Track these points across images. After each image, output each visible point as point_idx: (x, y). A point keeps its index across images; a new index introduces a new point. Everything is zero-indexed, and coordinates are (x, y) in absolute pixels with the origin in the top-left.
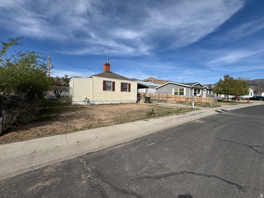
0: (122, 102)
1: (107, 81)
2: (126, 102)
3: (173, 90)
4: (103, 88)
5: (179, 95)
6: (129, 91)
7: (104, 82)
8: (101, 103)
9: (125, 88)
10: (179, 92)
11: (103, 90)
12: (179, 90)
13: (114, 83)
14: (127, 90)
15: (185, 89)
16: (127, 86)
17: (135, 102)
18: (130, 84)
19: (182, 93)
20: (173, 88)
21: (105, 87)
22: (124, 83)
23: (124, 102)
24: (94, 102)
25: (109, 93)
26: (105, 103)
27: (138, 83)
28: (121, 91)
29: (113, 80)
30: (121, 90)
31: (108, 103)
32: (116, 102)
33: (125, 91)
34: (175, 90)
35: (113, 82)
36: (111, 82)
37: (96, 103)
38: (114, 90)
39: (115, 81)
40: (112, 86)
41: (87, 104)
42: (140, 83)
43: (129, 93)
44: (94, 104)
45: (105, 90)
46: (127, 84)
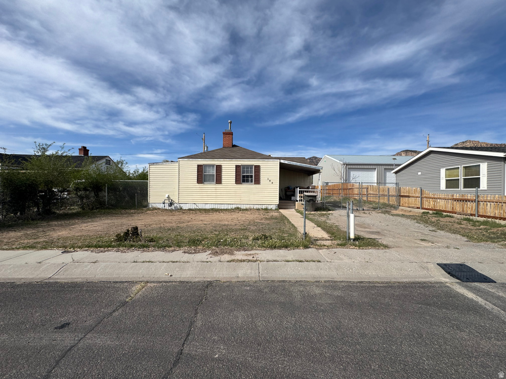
1: (206, 166)
2: (248, 207)
3: (443, 171)
4: (198, 179)
5: (465, 187)
6: (257, 181)
7: (200, 167)
8: (193, 207)
9: (246, 176)
10: (461, 178)
11: (198, 183)
12: (461, 171)
13: (219, 168)
14: (252, 182)
16: (251, 172)
17: (274, 207)
18: (259, 166)
19: (473, 183)
20: (443, 167)
21: (202, 177)
22: (244, 166)
23: (243, 207)
24: (181, 205)
25: (210, 187)
26: (201, 207)
27: (282, 161)
28: (236, 183)
29: (217, 162)
30: (236, 181)
31: (208, 207)
32: (225, 207)
33: (247, 181)
34: (447, 171)
35: (217, 166)
36: (213, 166)
37: (185, 207)
38: (219, 181)
39: (222, 165)
40: (215, 174)
41: (167, 207)
42: (286, 162)
43: (257, 186)
44: (181, 209)
45: (201, 183)
46: (251, 168)
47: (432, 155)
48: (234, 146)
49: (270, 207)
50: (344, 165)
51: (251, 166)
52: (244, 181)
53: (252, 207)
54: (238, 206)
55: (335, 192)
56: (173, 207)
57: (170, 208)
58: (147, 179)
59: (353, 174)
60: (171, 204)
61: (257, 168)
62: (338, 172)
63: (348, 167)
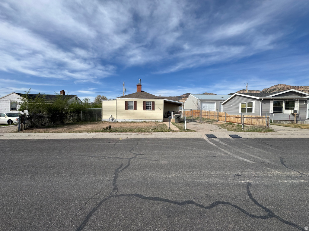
0: (145, 120)
1: (129, 101)
2: (149, 121)
3: (240, 104)
4: (125, 108)
5: (248, 112)
6: (153, 109)
7: (126, 102)
8: (123, 121)
9: (148, 106)
10: (246, 108)
11: (125, 110)
12: (246, 105)
13: (135, 103)
14: (151, 109)
15: (254, 103)
16: (150, 105)
17: (161, 121)
18: (154, 102)
19: (250, 110)
20: (240, 103)
21: (127, 107)
22: (147, 102)
23: (147, 121)
24: (117, 120)
25: (131, 111)
26: (127, 121)
27: (165, 100)
28: (143, 110)
29: (134, 100)
31: (130, 121)
32: (138, 121)
33: (149, 109)
34: (242, 105)
35: (134, 102)
36: (133, 101)
37: (120, 121)
38: (135, 108)
39: (137, 101)
40: (134, 105)
41: (111, 121)
42: (167, 100)
43: (153, 111)
44: (118, 122)
45: (127, 110)
46: (151, 103)
47: (237, 97)
48: (142, 91)
49: (159, 121)
50: (199, 100)
51: (150, 102)
52: (147, 109)
53: (151, 121)
56: (114, 121)
57: (112, 121)
58: (101, 108)
59: (204, 105)
60: (113, 120)
62: (196, 104)
63: (201, 101)
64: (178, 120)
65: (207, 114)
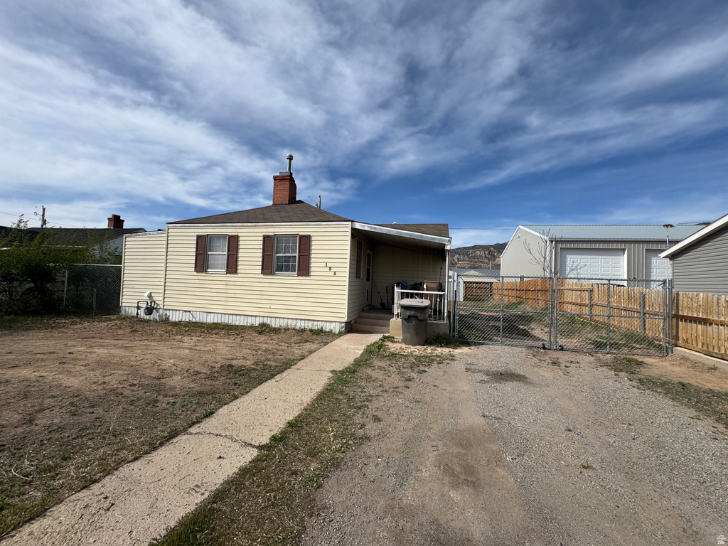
0: (268, 321)
1: (213, 236)
2: (283, 323)
4: (196, 263)
6: (304, 270)
7: (201, 241)
8: (187, 317)
9: (284, 258)
11: (196, 271)
13: (234, 242)
14: (293, 270)
16: (293, 249)
17: (336, 328)
18: (308, 237)
21: (203, 260)
22: (281, 238)
23: (275, 324)
24: (168, 312)
25: (215, 279)
26: (200, 318)
27: (358, 226)
28: (262, 273)
29: (230, 230)
30: (262, 269)
31: (211, 319)
33: (286, 269)
35: (230, 237)
36: (224, 237)
37: (174, 317)
38: (232, 267)
39: (239, 234)
40: (226, 253)
41: (142, 313)
43: (304, 279)
45: (202, 272)
49: (328, 327)
50: (551, 241)
52: (280, 269)
54: (266, 320)
55: (530, 295)
56: (155, 316)
57: (147, 317)
58: (121, 263)
59: (571, 260)
61: (305, 241)
62: (537, 255)
63: (560, 246)
64: (417, 328)
65: (591, 298)
